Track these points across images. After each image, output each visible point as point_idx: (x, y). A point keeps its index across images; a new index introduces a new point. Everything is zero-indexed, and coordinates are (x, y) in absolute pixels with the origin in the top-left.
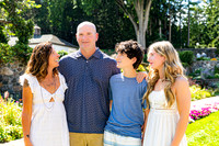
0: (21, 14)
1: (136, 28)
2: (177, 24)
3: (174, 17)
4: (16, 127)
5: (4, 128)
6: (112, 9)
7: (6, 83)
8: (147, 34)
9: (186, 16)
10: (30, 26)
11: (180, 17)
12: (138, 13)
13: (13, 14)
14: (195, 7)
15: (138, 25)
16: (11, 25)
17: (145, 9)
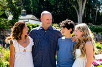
0: (15, 3)
1: (77, 13)
2: (100, 12)
3: (99, 8)
5: (4, 63)
6: (65, 2)
8: (83, 16)
10: (20, 10)
12: (79, 5)
13: (10, 3)
15: (79, 11)
16: (9, 9)
17: (83, 2)
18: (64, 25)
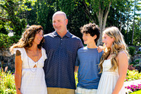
0: (17, 15)
2: (126, 29)
4: (12, 90)
5: (4, 91)
6: (81, 16)
7: (6, 61)
9: (132, 23)
10: (24, 24)
11: (128, 24)
12: (99, 20)
13: (11, 14)
14: (139, 17)
16: (10, 22)
17: (103, 17)
18: (86, 30)
